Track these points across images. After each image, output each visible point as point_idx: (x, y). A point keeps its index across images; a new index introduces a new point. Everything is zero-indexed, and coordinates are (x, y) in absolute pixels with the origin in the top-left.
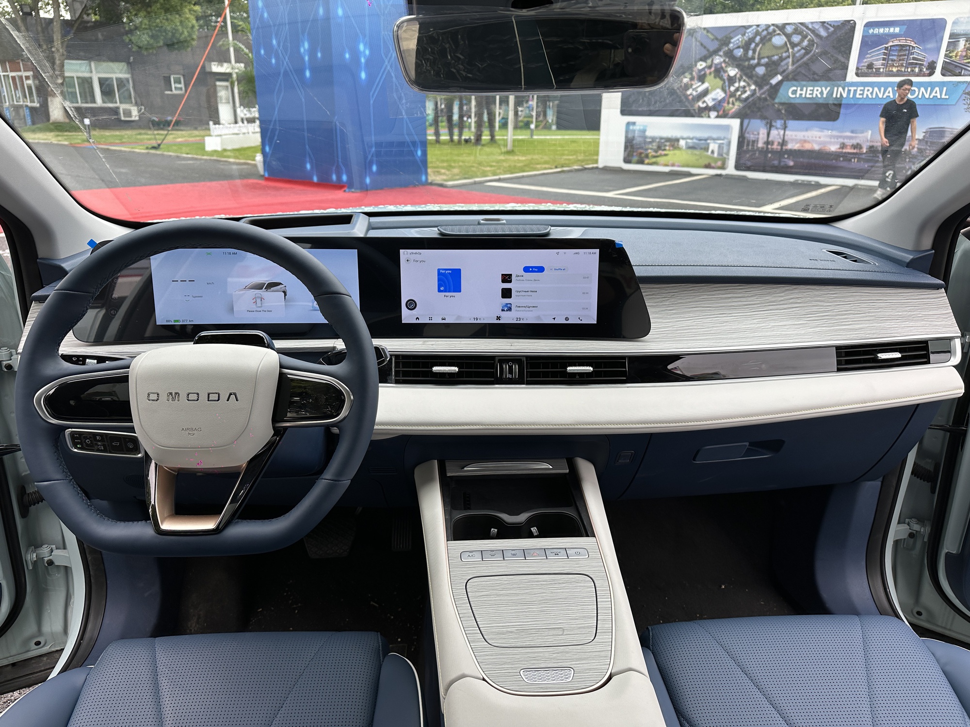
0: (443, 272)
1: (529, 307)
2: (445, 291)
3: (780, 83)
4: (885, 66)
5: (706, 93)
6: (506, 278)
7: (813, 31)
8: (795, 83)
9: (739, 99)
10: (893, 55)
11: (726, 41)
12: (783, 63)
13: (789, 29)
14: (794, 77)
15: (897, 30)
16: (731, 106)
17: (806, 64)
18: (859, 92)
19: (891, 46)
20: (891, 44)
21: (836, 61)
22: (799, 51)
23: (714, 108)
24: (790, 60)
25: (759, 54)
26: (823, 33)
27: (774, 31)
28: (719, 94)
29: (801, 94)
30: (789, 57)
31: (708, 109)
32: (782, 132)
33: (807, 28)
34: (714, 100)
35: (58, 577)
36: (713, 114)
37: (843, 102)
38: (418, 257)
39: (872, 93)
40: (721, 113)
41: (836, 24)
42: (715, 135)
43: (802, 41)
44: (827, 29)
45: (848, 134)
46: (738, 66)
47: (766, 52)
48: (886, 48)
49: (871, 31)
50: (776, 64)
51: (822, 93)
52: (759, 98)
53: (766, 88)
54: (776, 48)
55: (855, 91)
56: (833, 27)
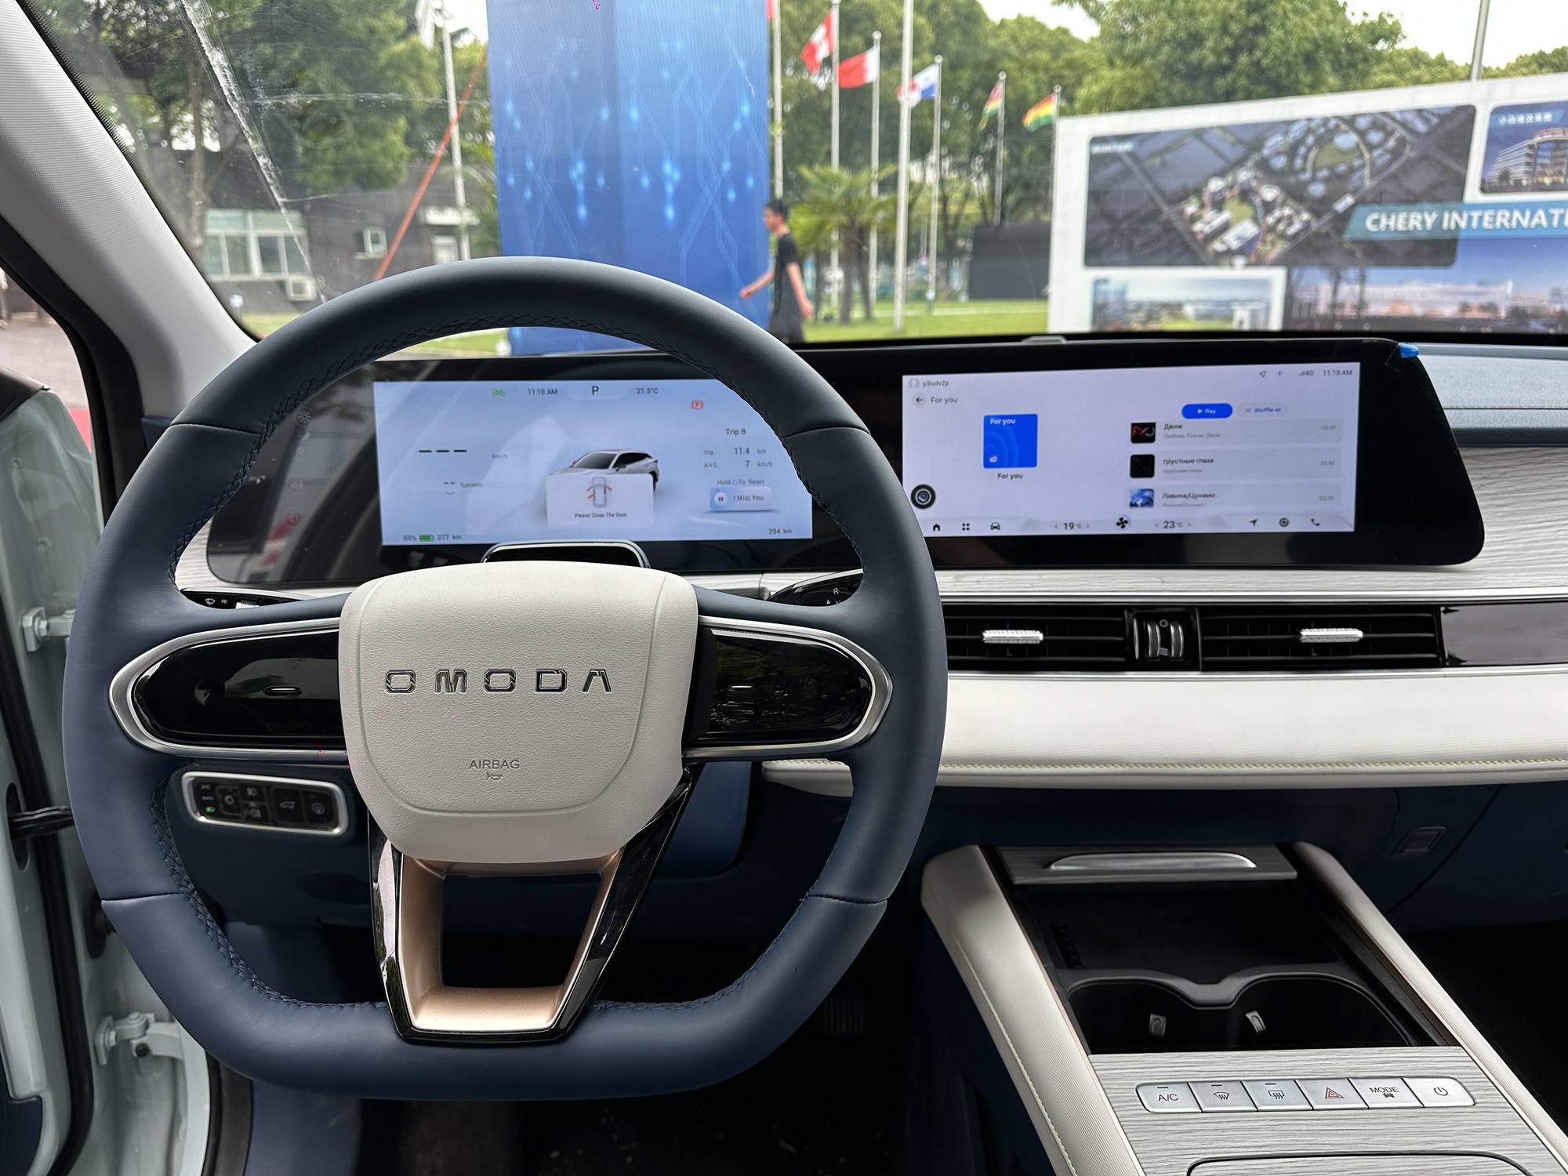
0: (998, 422)
1: (1195, 497)
2: (999, 464)
3: (1351, 209)
4: (1531, 174)
5: (1225, 228)
6: (1143, 432)
7: (1404, 125)
8: (1377, 208)
9: (1282, 236)
10: (1543, 157)
11: (1257, 145)
12: (1355, 177)
13: (1362, 123)
14: (1376, 199)
15: (1548, 117)
16: (1268, 248)
17: (1395, 177)
18: (1487, 218)
19: (1539, 143)
20: (1538, 139)
21: (1445, 169)
22: (1381, 156)
23: (1242, 251)
24: (1367, 172)
25: (1314, 163)
26: (1421, 127)
27: (1337, 126)
28: (1248, 229)
29: (1388, 226)
30: (1363, 166)
31: (1230, 253)
32: (1357, 288)
33: (1394, 119)
34: (1240, 238)
35: (156, 1080)
36: (1240, 261)
37: (1462, 235)
38: (942, 392)
39: (1510, 221)
40: (1253, 259)
41: (1442, 112)
42: (1242, 294)
43: (1385, 140)
44: (1426, 120)
45: (1473, 288)
46: (1279, 184)
47: (1326, 159)
48: (1531, 147)
49: (1503, 120)
50: (1344, 177)
51: (1423, 222)
52: (1317, 234)
53: (1328, 217)
54: (1342, 152)
55: (1481, 219)
56: (1439, 116)
